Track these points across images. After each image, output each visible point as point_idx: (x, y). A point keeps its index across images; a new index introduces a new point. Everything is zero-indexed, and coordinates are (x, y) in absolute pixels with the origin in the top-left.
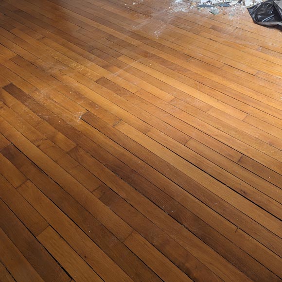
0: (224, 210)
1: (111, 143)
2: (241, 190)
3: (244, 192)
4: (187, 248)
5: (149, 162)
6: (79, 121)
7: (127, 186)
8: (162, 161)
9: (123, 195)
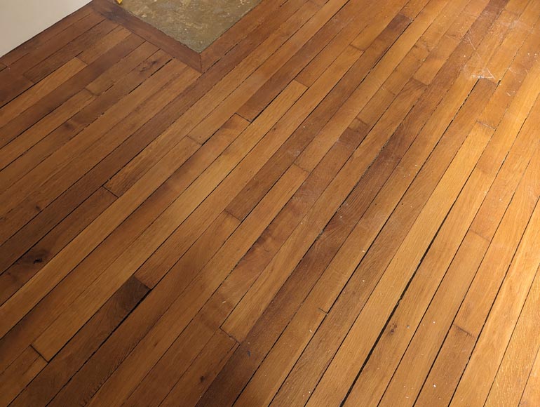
0: (354, 293)
1: (443, 124)
2: (396, 326)
3: (392, 331)
4: (290, 239)
5: (419, 178)
6: (474, 77)
7: (372, 156)
8: (426, 197)
9: (358, 153)
